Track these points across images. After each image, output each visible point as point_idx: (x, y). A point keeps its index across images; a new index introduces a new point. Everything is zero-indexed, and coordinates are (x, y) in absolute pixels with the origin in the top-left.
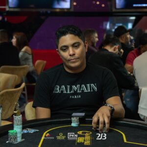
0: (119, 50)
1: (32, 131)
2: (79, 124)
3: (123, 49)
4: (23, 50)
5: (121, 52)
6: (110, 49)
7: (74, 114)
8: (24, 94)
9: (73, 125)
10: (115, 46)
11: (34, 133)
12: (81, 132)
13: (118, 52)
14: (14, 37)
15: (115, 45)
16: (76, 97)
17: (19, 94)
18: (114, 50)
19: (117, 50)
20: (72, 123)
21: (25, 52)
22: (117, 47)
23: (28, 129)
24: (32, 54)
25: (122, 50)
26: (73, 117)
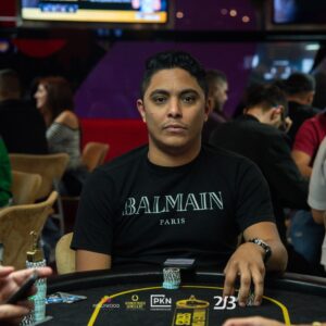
0: (283, 119)
1: (69, 299)
2: (181, 285)
3: (291, 119)
4: (60, 119)
5: (287, 125)
6: (262, 116)
7: (169, 261)
8: (56, 222)
9: (167, 285)
10: (274, 109)
11: (75, 302)
12: (185, 301)
13: (280, 123)
14: (41, 87)
15: (274, 105)
16: (173, 222)
17: (44, 218)
18: (272, 117)
19: (278, 118)
20: (162, 281)
21: (64, 125)
22: (279, 110)
23: (61, 294)
24: (80, 129)
25: (288, 120)
26: (167, 267)
